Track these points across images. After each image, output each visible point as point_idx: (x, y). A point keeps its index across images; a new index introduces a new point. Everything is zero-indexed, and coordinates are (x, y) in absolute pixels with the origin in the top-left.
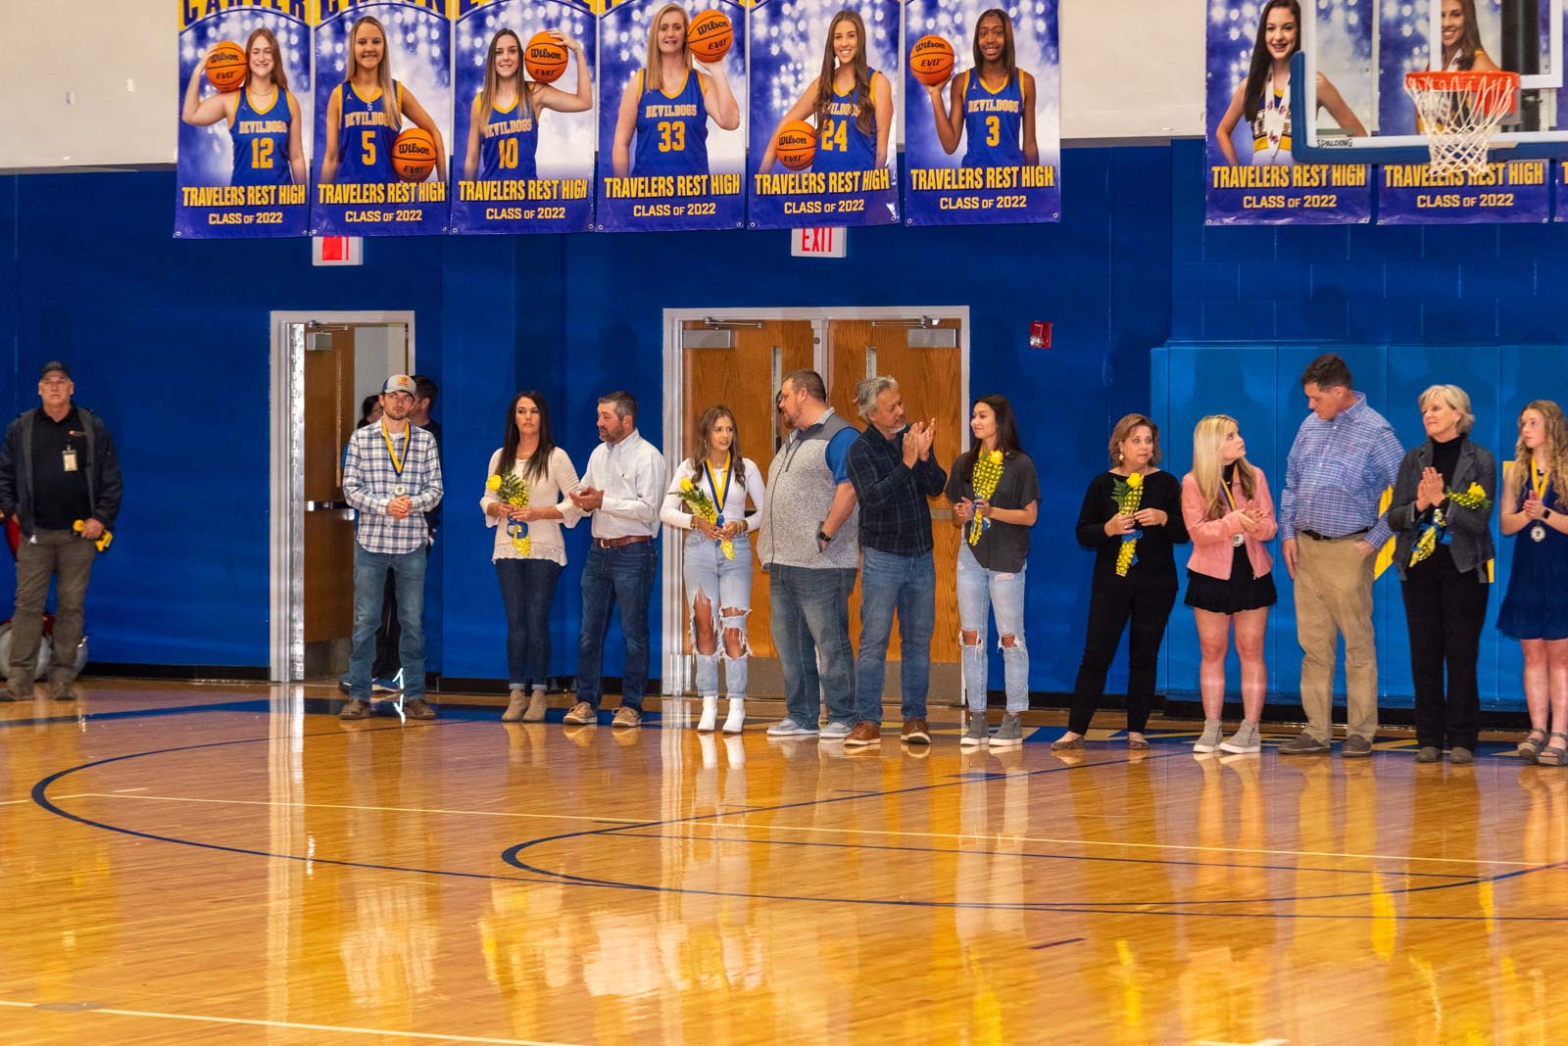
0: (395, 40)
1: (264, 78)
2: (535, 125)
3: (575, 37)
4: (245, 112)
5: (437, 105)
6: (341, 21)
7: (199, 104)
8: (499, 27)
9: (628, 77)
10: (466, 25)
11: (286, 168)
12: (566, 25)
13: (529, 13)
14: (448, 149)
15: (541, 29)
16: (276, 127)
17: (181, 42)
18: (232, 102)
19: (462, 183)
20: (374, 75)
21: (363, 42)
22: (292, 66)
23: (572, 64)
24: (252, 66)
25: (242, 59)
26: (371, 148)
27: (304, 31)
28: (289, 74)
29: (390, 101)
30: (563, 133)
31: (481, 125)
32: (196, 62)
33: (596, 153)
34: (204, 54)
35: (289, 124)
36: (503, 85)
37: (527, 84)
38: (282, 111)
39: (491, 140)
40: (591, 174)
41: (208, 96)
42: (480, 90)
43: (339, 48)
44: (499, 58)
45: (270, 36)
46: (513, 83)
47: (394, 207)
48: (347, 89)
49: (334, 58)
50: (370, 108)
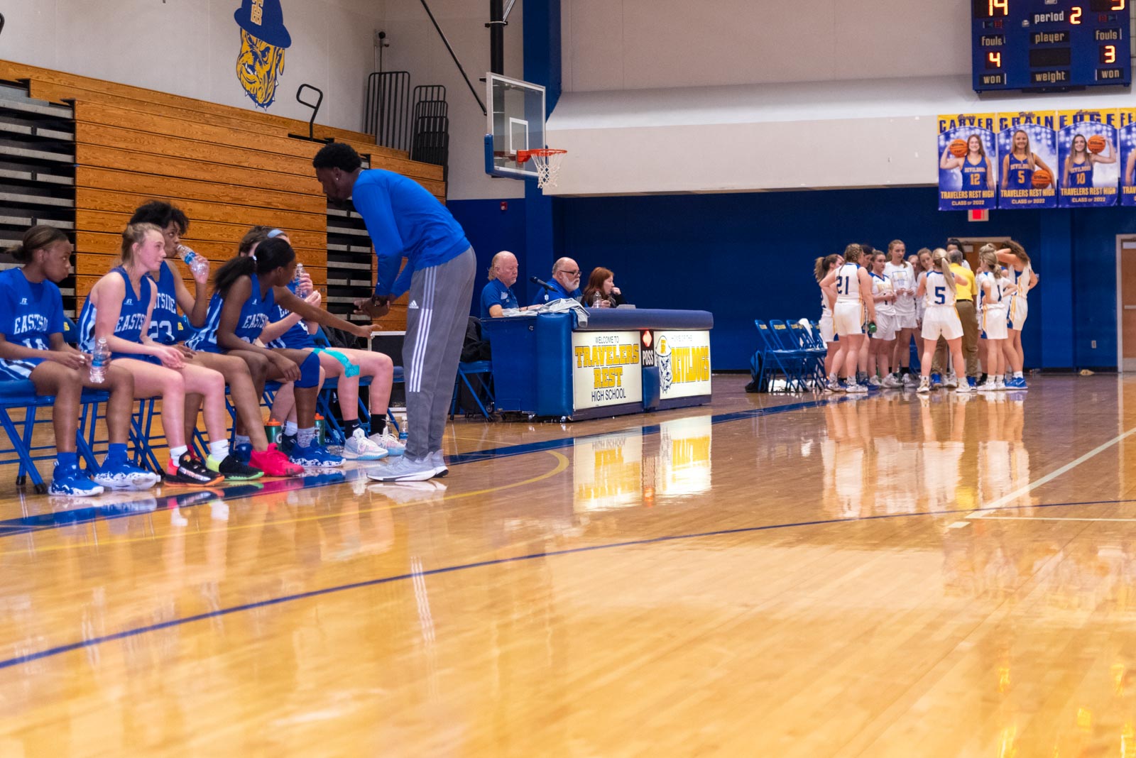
0: (1032, 139)
1: (975, 152)
2: (1092, 168)
3: (1108, 137)
4: (967, 164)
5: (1051, 162)
6: (1009, 131)
7: (946, 162)
8: (1076, 133)
9: (1131, 151)
10: (1062, 133)
11: (985, 184)
12: (1104, 133)
13: (1089, 129)
14: (1056, 177)
15: (1094, 134)
16: (981, 170)
17: (939, 140)
18: (961, 161)
19: (1062, 189)
20: (1023, 151)
21: (1019, 139)
22: (988, 148)
23: (1107, 147)
24: (970, 148)
25: (965, 145)
26: (1023, 177)
27: (993, 136)
28: (986, 151)
29: (1030, 160)
30: (1104, 172)
31: (1069, 169)
32: (945, 146)
33: (1119, 179)
34: (949, 143)
35: (986, 169)
36: (1078, 155)
37: (1088, 154)
38: (983, 164)
39: (1073, 174)
40: (1117, 185)
41: (951, 159)
42: (1068, 156)
43: (1008, 141)
44: (1076, 145)
45: (978, 137)
46: (1083, 154)
47: (1032, 198)
48: (1011, 155)
49: (1005, 145)
50: (1022, 162)
